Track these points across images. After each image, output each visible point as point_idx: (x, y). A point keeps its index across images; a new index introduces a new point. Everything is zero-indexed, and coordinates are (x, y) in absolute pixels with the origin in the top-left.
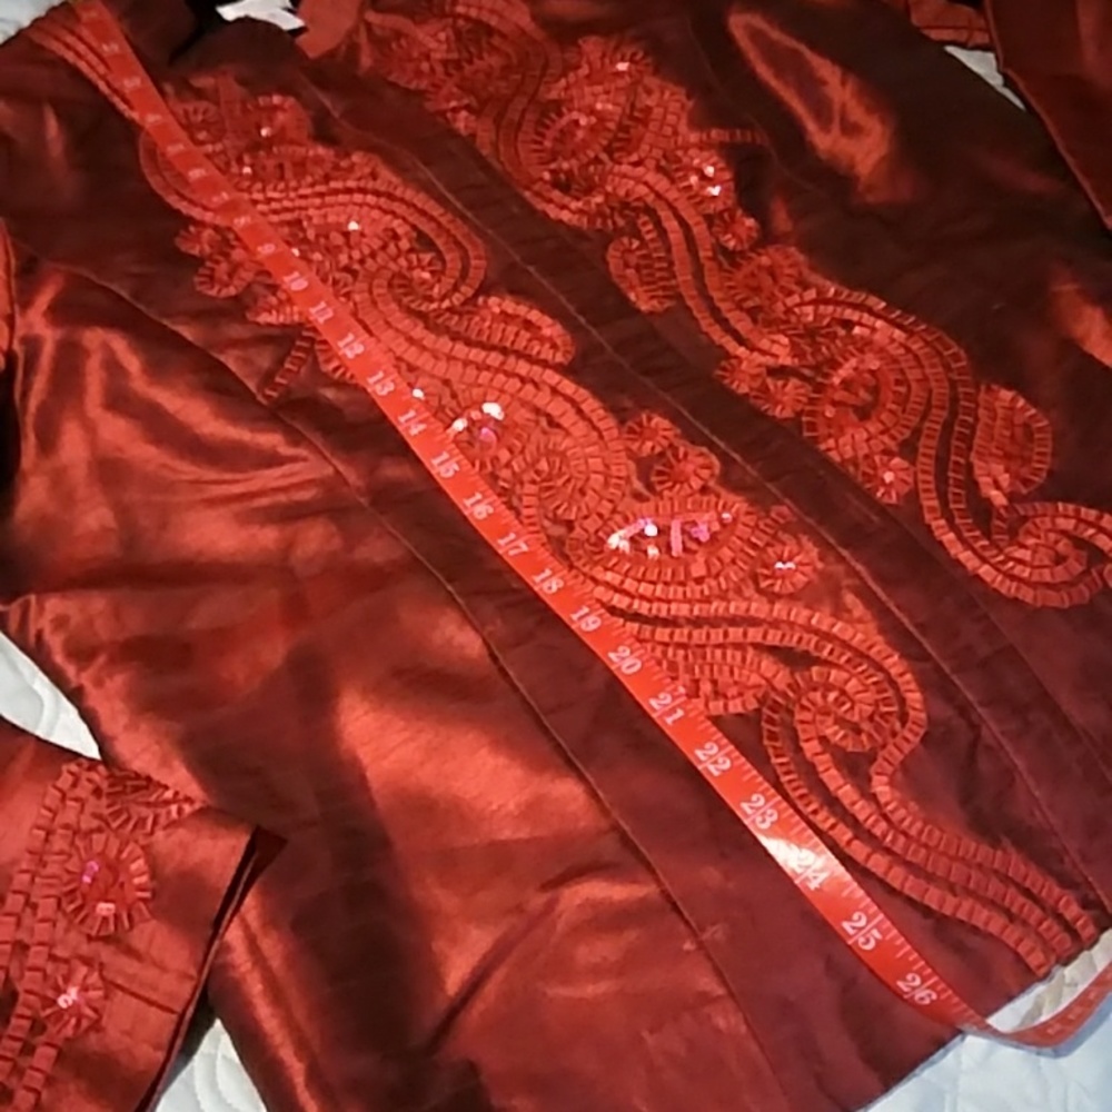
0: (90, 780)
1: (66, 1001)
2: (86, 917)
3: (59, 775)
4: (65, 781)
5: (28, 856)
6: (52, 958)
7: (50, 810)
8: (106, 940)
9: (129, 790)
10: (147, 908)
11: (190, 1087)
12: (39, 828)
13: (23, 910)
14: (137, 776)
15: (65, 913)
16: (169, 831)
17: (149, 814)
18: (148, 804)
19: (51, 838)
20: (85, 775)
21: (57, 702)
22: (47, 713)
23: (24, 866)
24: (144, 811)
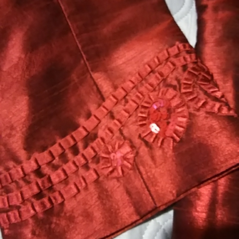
0: (185, 59)
1: (114, 156)
2: (144, 124)
3: (172, 46)
4: (174, 51)
5: (137, 75)
6: (121, 131)
7: (159, 60)
8: (147, 144)
9: (201, 77)
10: (173, 144)
11: (142, 233)
12: (149, 66)
13: (121, 100)
14: (208, 73)
15: (137, 115)
16: (208, 115)
17: (203, 98)
18: (206, 93)
19: (151, 74)
20: (184, 54)
21: (191, 7)
22: (183, 9)
23: (133, 79)
24: (202, 96)
